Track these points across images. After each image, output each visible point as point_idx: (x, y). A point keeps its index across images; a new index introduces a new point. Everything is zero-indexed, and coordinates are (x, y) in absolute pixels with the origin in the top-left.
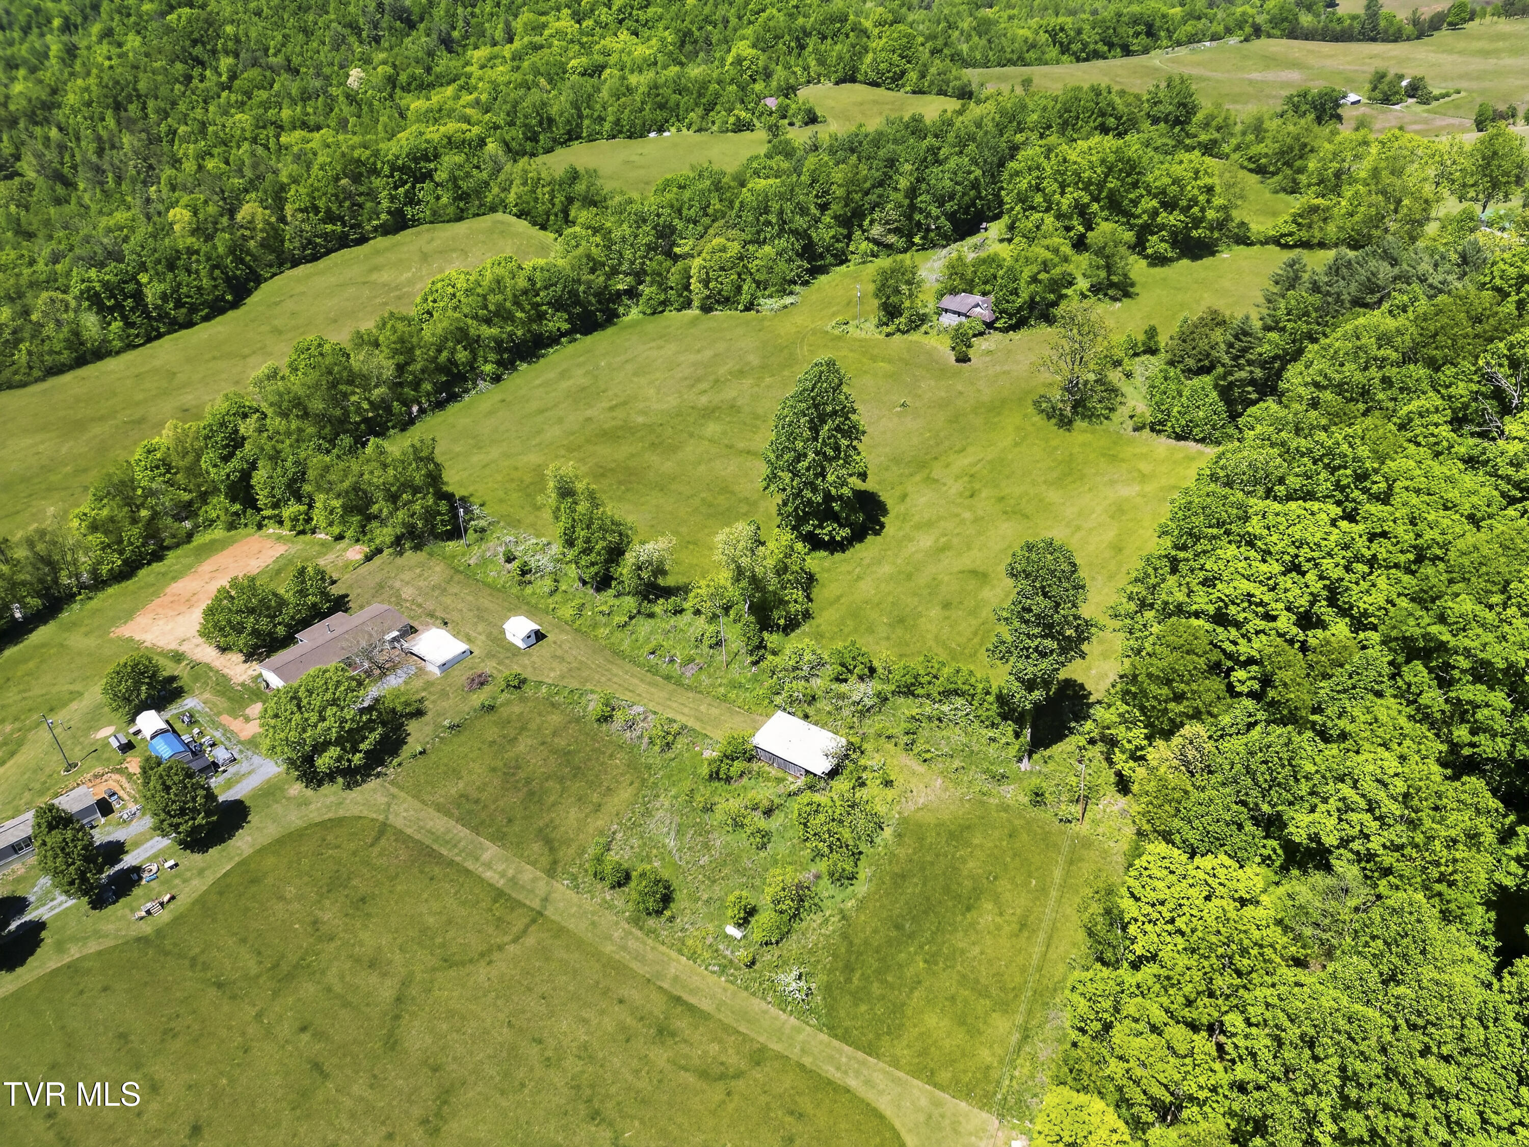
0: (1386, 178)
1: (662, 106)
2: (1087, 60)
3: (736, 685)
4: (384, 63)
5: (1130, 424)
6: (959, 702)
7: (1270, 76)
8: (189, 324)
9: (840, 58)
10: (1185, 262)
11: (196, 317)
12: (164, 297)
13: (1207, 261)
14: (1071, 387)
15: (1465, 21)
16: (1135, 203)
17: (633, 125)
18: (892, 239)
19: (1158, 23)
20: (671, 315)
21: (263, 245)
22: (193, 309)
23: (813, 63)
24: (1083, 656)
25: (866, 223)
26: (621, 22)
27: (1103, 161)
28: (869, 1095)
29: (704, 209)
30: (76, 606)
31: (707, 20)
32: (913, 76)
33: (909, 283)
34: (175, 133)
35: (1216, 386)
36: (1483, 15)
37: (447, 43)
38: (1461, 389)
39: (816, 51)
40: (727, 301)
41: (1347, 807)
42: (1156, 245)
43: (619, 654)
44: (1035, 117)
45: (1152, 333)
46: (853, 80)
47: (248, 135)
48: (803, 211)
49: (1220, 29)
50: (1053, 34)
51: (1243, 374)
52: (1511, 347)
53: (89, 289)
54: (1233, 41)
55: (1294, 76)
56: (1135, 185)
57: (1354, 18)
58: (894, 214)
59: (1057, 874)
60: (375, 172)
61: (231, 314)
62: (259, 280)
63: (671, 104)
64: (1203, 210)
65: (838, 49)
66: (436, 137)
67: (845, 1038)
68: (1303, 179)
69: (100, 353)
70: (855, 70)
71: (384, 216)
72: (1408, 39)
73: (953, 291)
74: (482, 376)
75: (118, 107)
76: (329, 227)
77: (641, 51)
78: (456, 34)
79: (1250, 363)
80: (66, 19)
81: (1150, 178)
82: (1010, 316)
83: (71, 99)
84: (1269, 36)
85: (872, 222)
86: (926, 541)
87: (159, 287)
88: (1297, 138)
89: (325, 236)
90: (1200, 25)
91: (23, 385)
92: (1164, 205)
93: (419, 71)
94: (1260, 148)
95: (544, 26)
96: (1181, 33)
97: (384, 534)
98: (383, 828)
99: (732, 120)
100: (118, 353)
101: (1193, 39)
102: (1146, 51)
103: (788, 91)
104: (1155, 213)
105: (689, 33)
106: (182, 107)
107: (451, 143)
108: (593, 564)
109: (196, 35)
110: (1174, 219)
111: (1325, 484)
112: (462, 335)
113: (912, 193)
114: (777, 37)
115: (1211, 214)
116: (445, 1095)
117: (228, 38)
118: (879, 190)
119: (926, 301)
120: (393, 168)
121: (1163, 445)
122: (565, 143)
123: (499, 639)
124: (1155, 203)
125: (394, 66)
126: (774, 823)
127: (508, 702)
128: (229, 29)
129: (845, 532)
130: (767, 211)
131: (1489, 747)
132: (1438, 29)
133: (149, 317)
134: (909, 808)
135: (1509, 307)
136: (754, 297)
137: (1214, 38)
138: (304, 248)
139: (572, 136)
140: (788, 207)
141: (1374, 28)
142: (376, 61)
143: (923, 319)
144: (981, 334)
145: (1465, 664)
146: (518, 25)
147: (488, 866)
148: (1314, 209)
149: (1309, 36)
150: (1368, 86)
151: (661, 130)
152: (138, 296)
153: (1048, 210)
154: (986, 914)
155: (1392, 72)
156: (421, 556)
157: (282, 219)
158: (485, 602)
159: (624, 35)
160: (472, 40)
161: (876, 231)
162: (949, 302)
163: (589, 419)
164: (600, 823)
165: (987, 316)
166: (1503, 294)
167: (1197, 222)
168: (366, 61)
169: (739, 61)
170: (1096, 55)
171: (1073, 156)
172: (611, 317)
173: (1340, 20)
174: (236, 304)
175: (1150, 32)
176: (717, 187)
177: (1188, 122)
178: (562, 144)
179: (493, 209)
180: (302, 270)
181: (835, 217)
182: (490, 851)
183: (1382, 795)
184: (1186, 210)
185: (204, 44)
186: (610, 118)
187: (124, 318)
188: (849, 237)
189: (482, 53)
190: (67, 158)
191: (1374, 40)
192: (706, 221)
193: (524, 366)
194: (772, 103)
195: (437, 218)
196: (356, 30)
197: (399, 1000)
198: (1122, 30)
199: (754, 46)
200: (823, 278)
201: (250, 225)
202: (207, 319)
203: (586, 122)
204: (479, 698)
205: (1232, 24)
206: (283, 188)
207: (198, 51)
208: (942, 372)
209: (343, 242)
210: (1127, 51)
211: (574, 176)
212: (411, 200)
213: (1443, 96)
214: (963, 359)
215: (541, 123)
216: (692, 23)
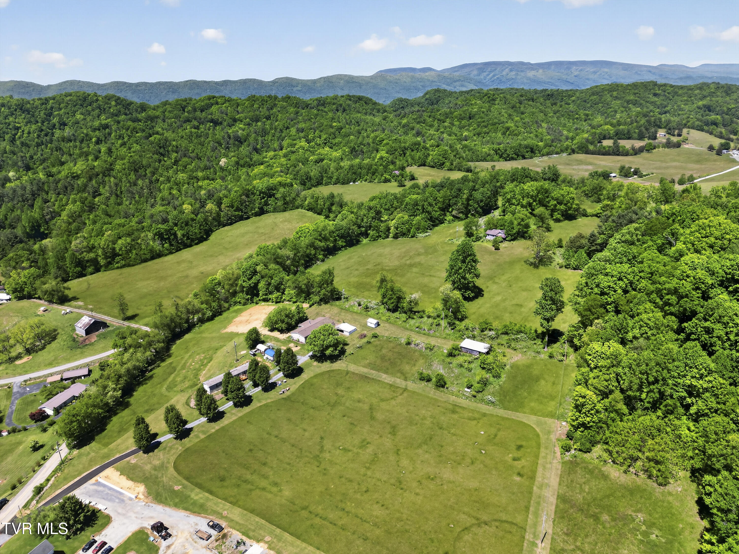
0: (630, 195)
1: (355, 173)
2: (509, 160)
3: (448, 335)
4: (234, 156)
5: (558, 266)
6: (523, 335)
7: (581, 167)
8: (191, 246)
9: (420, 158)
10: (566, 221)
11: (193, 244)
12: (183, 235)
13: (574, 221)
14: (537, 256)
15: (652, 149)
16: (548, 202)
17: (344, 180)
18: (461, 215)
19: (535, 148)
20: (380, 241)
21: (213, 219)
22: (192, 240)
23: (409, 160)
24: (562, 312)
25: (450, 210)
26: (325, 144)
27: (536, 189)
28: (519, 419)
29: (392, 205)
30: (196, 328)
31: (361, 144)
32: (448, 164)
33: (476, 226)
34: (158, 180)
35: (586, 252)
36: (659, 147)
37: (256, 150)
38: (659, 242)
39: (410, 155)
40: (404, 235)
41: (641, 326)
42: (557, 215)
43: (407, 329)
44: (502, 177)
45: (560, 241)
46: (424, 165)
47: (186, 181)
48: (430, 205)
49: (559, 150)
50: (496, 151)
51: (594, 248)
52: (671, 230)
53: (159, 232)
54: (564, 155)
55: (590, 167)
56: (548, 197)
57: (610, 147)
58: (461, 207)
59: (562, 372)
60: (253, 194)
61: (205, 243)
62: (212, 231)
63: (358, 173)
64: (571, 204)
65: (418, 155)
66: (275, 182)
67: (508, 409)
68: (602, 197)
69: (159, 255)
70: (425, 162)
71: (257, 209)
72: (631, 155)
73: (491, 229)
74: (318, 259)
75: (136, 171)
76: (237, 213)
77: (337, 154)
78: (258, 147)
79: (596, 244)
80: (98, 138)
81: (553, 195)
82: (512, 236)
83: (118, 167)
84: (578, 153)
85: (453, 209)
86: (499, 298)
87: (182, 232)
88: (598, 184)
89: (235, 216)
90: (551, 149)
91: (133, 265)
92: (558, 203)
93: (248, 160)
94: (585, 188)
95: (295, 144)
96: (545, 151)
97: (316, 298)
98: (348, 373)
99: (383, 178)
100: (166, 255)
101: (548, 154)
102: (531, 158)
103: (403, 168)
104: (555, 206)
105: (354, 148)
106: (160, 171)
107: (281, 184)
108: (393, 303)
109: (161, 145)
110: (562, 207)
111: (625, 259)
112: (312, 245)
113: (468, 200)
114: (396, 150)
115: (574, 206)
116: (394, 427)
117: (173, 146)
118: (455, 199)
119: (481, 232)
120: (261, 192)
121: (570, 272)
122: (315, 186)
123: (365, 326)
124: (555, 202)
125: (238, 158)
126: (472, 366)
127: (374, 341)
128: (174, 143)
129: (473, 295)
130: (417, 205)
131: (673, 309)
132: (642, 151)
133: (178, 243)
134: (513, 361)
135: (670, 221)
136: (415, 233)
137: (557, 153)
138: (228, 220)
139: (319, 183)
140: (426, 203)
141: (618, 151)
142: (230, 156)
143: (481, 238)
144: (502, 242)
145: (665, 292)
146: (285, 143)
147: (385, 379)
148: (608, 205)
149: (593, 153)
150: (618, 171)
151: (354, 182)
152: (175, 235)
153: (518, 204)
154: (543, 382)
155: (627, 166)
156: (328, 306)
157: (220, 210)
158: (356, 317)
159: (327, 149)
160: (265, 149)
161: (454, 213)
162: (489, 232)
163: (368, 269)
164: (416, 368)
165: (503, 236)
166: (668, 219)
167: (570, 208)
168: (226, 156)
169: (381, 158)
170: (512, 159)
171: (525, 188)
172: (358, 242)
173: (604, 148)
174: (206, 239)
175: (532, 151)
176: (396, 198)
177: (557, 180)
178: (314, 186)
179: (297, 208)
180: (226, 228)
181: (439, 208)
182: (384, 376)
183: (649, 322)
184: (566, 205)
185: (164, 148)
186: (335, 177)
187: (170, 243)
188: (445, 215)
189: (271, 153)
190: (119, 188)
191: (618, 155)
192: (392, 209)
193: (331, 257)
194: (397, 173)
195: (275, 210)
196: (220, 144)
197: (370, 409)
198: (522, 150)
199: (387, 153)
200: (436, 228)
201: (210, 212)
202: (197, 244)
203: (325, 179)
204: (365, 340)
205: (563, 149)
206: (221, 199)
207: (162, 150)
208: (490, 253)
209: (241, 218)
210: (524, 158)
211: (332, 196)
212: (266, 204)
213: (647, 175)
214: (497, 249)
215: (307, 179)
216: (355, 144)
